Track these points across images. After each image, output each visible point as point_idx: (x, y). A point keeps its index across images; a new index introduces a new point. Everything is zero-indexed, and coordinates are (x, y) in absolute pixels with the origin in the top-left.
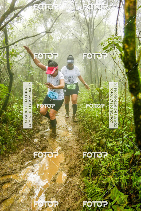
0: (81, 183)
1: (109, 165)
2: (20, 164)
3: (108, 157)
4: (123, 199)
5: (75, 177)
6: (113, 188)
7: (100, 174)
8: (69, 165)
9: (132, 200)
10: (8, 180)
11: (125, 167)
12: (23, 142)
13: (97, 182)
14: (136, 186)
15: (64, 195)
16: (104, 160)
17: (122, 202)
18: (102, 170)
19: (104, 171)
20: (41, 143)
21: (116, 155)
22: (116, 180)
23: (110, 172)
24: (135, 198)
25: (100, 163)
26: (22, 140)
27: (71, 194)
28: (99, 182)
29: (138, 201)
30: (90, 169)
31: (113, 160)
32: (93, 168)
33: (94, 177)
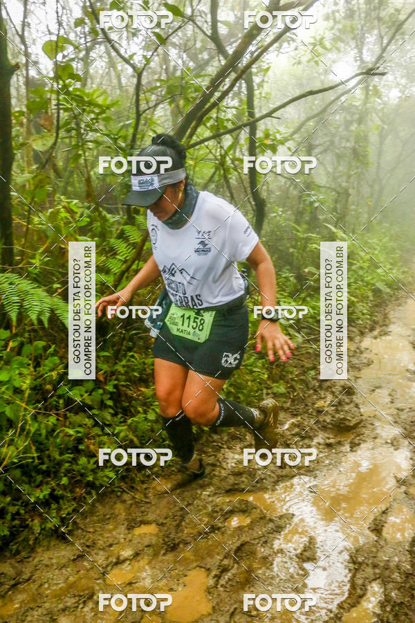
10: (243, 506)
12: (285, 402)
20: (337, 411)
26: (282, 395)
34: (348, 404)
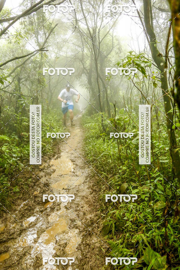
0: (102, 244)
1: (135, 217)
2: (19, 225)
3: (134, 207)
4: (160, 262)
5: (93, 237)
6: (146, 248)
7: (126, 230)
8: (83, 221)
9: (170, 261)
10: (6, 249)
11: (156, 218)
12: (19, 195)
13: (123, 242)
15: (82, 262)
16: (128, 211)
17: (159, 266)
18: (127, 225)
19: (130, 226)
21: (142, 203)
22: (147, 237)
23: (137, 226)
24: (173, 258)
25: (124, 215)
26: (18, 192)
27: (91, 260)
28: (126, 241)
29: (177, 261)
30: (111, 224)
31: (139, 211)
32: (116, 222)
33: (118, 234)
34: (47, 191)
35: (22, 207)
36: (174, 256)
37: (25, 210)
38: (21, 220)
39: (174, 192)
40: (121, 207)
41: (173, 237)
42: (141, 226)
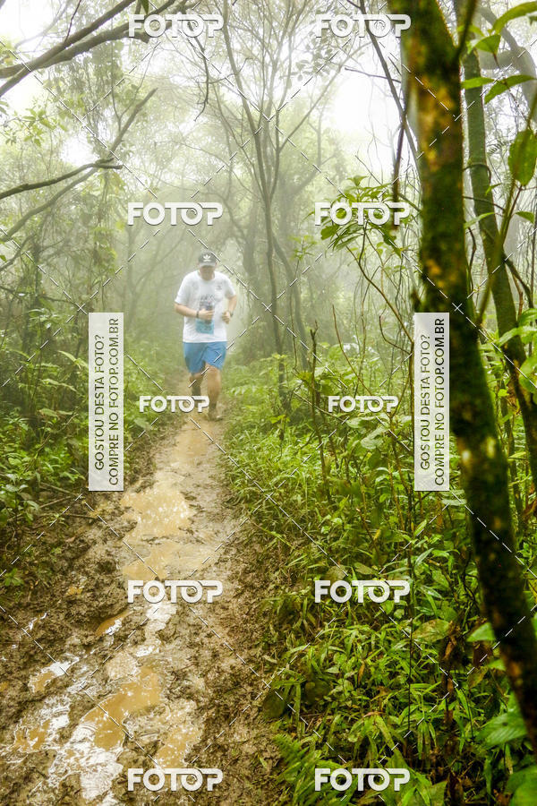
0: (262, 748)
1: (363, 667)
2: (17, 688)
3: (361, 637)
4: (427, 802)
5: (237, 724)
6: (388, 759)
7: (335, 705)
8: (211, 676)
9: (460, 799)
11: (426, 672)
12: (23, 596)
13: (325, 740)
14: (469, 740)
16: (344, 648)
18: (339, 688)
19: (347, 694)
20: (95, 597)
21: (386, 625)
22: (395, 726)
23: (368, 694)
24: (470, 788)
25: (330, 659)
26: (19, 588)
27: (226, 793)
28: (331, 738)
29: (482, 799)
30: (293, 686)
31: (377, 647)
32: (307, 682)
33: (311, 717)
34: (107, 585)
35: (31, 633)
36: (474, 782)
37: (39, 641)
38: (23, 673)
39: (474, 595)
40: (323, 637)
41: (469, 727)
42: (378, 692)
